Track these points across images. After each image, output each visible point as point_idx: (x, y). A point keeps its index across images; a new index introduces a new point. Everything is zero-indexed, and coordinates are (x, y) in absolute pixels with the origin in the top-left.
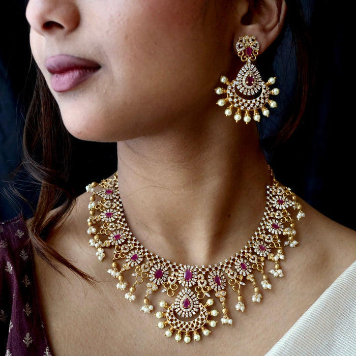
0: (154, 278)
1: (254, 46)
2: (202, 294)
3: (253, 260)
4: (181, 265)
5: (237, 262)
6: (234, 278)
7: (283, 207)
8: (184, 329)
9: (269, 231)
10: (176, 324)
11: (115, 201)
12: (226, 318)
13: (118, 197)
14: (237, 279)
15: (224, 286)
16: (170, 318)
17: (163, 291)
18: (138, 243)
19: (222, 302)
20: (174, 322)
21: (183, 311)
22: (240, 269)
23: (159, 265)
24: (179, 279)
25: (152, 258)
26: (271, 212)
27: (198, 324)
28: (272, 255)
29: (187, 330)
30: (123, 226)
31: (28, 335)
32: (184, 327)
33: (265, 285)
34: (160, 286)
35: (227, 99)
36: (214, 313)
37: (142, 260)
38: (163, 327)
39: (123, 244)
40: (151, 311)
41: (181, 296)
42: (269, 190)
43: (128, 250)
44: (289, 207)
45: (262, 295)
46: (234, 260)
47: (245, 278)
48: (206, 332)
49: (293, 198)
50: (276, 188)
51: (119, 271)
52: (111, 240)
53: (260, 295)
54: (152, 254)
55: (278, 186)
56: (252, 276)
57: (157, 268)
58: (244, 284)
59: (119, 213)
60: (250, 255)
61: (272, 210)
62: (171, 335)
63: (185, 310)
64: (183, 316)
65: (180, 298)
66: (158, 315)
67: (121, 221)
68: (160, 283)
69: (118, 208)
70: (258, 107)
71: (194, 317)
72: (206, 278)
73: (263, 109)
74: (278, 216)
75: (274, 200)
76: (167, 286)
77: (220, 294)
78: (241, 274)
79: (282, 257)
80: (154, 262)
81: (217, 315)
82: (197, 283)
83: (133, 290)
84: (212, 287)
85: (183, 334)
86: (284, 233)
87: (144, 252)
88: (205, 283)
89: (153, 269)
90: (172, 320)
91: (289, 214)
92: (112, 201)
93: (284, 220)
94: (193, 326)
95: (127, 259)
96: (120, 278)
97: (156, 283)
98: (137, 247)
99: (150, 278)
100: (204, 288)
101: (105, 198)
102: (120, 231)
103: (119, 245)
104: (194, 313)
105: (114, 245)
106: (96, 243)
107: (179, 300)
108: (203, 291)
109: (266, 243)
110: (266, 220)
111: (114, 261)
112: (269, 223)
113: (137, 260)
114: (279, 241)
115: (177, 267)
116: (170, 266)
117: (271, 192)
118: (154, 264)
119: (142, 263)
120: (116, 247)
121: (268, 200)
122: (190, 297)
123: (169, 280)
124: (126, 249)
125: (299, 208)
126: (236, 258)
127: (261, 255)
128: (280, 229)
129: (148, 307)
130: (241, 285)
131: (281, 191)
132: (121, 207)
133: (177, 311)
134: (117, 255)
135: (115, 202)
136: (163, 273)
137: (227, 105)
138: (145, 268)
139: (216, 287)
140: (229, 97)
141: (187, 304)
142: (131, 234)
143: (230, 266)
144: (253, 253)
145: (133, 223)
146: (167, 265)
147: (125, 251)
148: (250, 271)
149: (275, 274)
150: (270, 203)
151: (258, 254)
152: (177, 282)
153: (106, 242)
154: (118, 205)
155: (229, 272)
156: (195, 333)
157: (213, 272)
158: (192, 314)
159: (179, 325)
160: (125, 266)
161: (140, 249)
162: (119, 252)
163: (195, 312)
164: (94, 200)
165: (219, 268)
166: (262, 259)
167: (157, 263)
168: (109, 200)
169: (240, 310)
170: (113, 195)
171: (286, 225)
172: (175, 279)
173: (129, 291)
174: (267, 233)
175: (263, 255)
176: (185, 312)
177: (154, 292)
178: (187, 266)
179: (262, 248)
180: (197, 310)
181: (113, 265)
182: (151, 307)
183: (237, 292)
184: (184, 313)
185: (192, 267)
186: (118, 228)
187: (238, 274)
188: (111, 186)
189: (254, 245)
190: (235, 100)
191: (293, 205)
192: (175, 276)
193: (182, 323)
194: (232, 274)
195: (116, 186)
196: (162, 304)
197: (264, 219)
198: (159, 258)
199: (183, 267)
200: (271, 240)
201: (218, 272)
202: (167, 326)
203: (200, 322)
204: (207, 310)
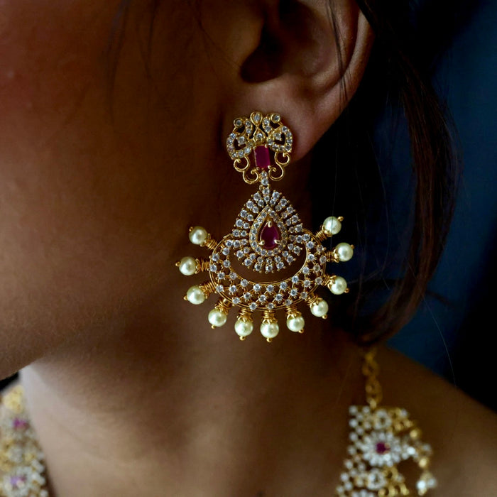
1: (277, 142)
35: (210, 285)
42: (354, 417)
49: (413, 435)
70: (296, 299)
74: (373, 482)
75: (366, 444)
110: (346, 493)
117: (360, 423)
150: (357, 450)
190: (233, 289)
197: (340, 490)
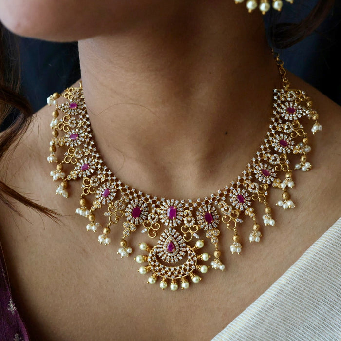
0: (131, 217)
2: (189, 235)
3: (254, 189)
4: (163, 199)
5: (232, 193)
6: (229, 214)
7: (294, 117)
8: (169, 276)
9: (276, 149)
10: (160, 270)
11: (81, 117)
12: (218, 262)
13: (84, 112)
14: (232, 214)
15: (217, 224)
16: (153, 263)
17: (143, 232)
18: (109, 173)
19: (214, 244)
20: (157, 268)
21: (167, 256)
22: (236, 202)
23: (136, 200)
24: (161, 217)
25: (128, 192)
26: (278, 124)
27: (185, 270)
28: (278, 180)
29: (173, 277)
30: (91, 151)
33: (268, 221)
34: (139, 226)
36: (204, 257)
37: (115, 195)
38: (145, 273)
39: (92, 175)
40: (130, 255)
41: (164, 238)
42: (276, 94)
43: (98, 183)
44: (302, 117)
45: (262, 233)
46: (229, 191)
47: (242, 213)
48: (195, 279)
49: (308, 104)
51: (89, 210)
52: (78, 171)
53: (259, 233)
54: (127, 188)
55: (288, 88)
56: (251, 210)
57: (133, 205)
58: (241, 221)
59: (86, 134)
60: (249, 182)
61: (280, 121)
62: (155, 282)
63: (169, 254)
64: (167, 261)
65: (164, 240)
66: (138, 259)
67: (88, 144)
68: (139, 223)
69: (85, 127)
72: (194, 215)
74: (287, 129)
75: (282, 109)
77: (212, 234)
78: (237, 208)
79: (290, 185)
80: (130, 197)
81: (208, 259)
82: (183, 221)
83: (107, 232)
84: (201, 227)
85: (168, 282)
86: (294, 152)
87: (117, 186)
88: (193, 221)
89: (129, 206)
90: (154, 266)
91: (301, 127)
92: (77, 117)
93: (295, 134)
94: (179, 272)
95: (97, 194)
96: (90, 218)
98: (109, 178)
99: (126, 217)
100: (192, 228)
101: (69, 113)
102: (88, 159)
103: (87, 176)
104: (181, 258)
105: (82, 177)
107: (162, 243)
108: (191, 231)
109: (271, 165)
110: (272, 135)
111: (82, 197)
112: (275, 138)
113: (109, 196)
114: (287, 162)
115: (158, 203)
116: (150, 201)
117: (279, 98)
118: (130, 200)
119: (115, 199)
120: (84, 179)
121: (275, 109)
122: (176, 239)
123: (149, 218)
124: (96, 182)
125: (314, 118)
126: (232, 188)
127: (264, 182)
128: (289, 146)
129: (126, 251)
130: (237, 222)
131: (292, 96)
132: (88, 126)
133: (160, 255)
134: (86, 190)
136: (142, 211)
138: (120, 206)
139: (207, 226)
141: (171, 247)
142: (101, 161)
143: (223, 198)
144: (254, 180)
145: (104, 146)
146: (147, 200)
147: (94, 185)
148: (249, 205)
150: (278, 112)
151: (260, 180)
152: (159, 221)
153: (72, 173)
154: (85, 123)
155: (223, 207)
156: (183, 280)
157: (202, 207)
158: (178, 259)
159: (163, 272)
160: (96, 204)
161: (112, 181)
162: (88, 187)
163: (182, 256)
165: (211, 201)
166: (265, 187)
167: (133, 198)
168: (74, 116)
169: (236, 253)
170: (78, 110)
171: (297, 140)
172: (157, 217)
173: (103, 233)
174: (273, 152)
175: (266, 181)
176: (170, 257)
177: (133, 233)
178: (170, 200)
179: (265, 173)
180: (183, 254)
181: (82, 202)
182: (129, 250)
183: (232, 231)
184: (168, 257)
185: (177, 202)
186: (86, 154)
187: (234, 208)
188: (76, 97)
189: (256, 169)
191: (307, 114)
192: (156, 213)
193: (167, 269)
194: (226, 209)
195: (82, 97)
196: (142, 247)
197: (269, 134)
198: (135, 192)
199: (165, 202)
200: (278, 162)
201: (209, 206)
202: (149, 272)
203: (188, 268)
204: (196, 255)
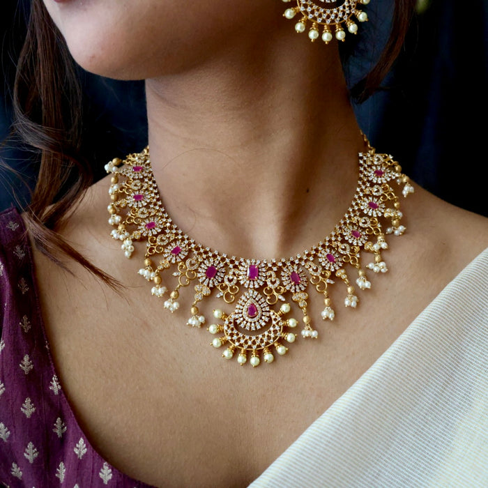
0: (204, 278)
2: (273, 297)
3: (344, 250)
4: (242, 260)
5: (321, 253)
6: (318, 274)
7: (383, 180)
8: (250, 347)
9: (365, 212)
10: (239, 340)
11: (146, 180)
12: (309, 329)
13: (150, 175)
14: (321, 275)
15: (305, 287)
16: (230, 332)
17: (218, 296)
18: (180, 232)
19: (302, 308)
20: (235, 337)
21: (247, 322)
22: (326, 262)
23: (211, 260)
24: (241, 278)
25: (202, 251)
26: (366, 187)
27: (269, 337)
28: (370, 244)
29: (254, 347)
30: (158, 211)
31: (26, 358)
32: (250, 343)
33: (362, 283)
34: (213, 289)
36: (291, 323)
37: (186, 254)
38: (219, 345)
39: (159, 234)
40: (202, 325)
41: (243, 301)
42: (362, 158)
43: (167, 241)
44: (392, 180)
46: (317, 250)
47: (333, 274)
48: (281, 350)
49: (397, 168)
50: (372, 156)
51: (154, 271)
52: (142, 230)
53: (356, 297)
54: (200, 246)
55: (375, 152)
56: (343, 271)
57: (208, 264)
58: (332, 282)
59: (153, 195)
60: (339, 244)
61: (368, 185)
62: (231, 355)
63: (250, 320)
64: (248, 328)
65: (243, 304)
66: (212, 329)
68: (214, 286)
69: (151, 189)
70: (341, 19)
71: (263, 329)
72: (278, 274)
73: (348, 23)
74: (376, 192)
75: (369, 172)
76: (224, 288)
77: (299, 297)
78: (327, 269)
79: (384, 245)
80: (204, 256)
81: (295, 325)
82: (265, 282)
83: (175, 296)
84: (288, 288)
85: (248, 354)
86: (386, 215)
87: (189, 244)
88: (278, 282)
89: (203, 266)
90: (232, 335)
91: (391, 189)
92: (142, 180)
93: (385, 197)
94: (262, 341)
95: (165, 253)
96: (156, 280)
97: (208, 286)
98: (180, 237)
99: (199, 278)
100: (276, 289)
101: (132, 177)
102: (154, 219)
103: (153, 235)
104: (263, 324)
105: (147, 237)
106: (120, 234)
107: (241, 307)
108: (275, 293)
109: (361, 228)
110: (360, 197)
111: (147, 257)
112: (364, 201)
113: (180, 255)
114: (379, 226)
115: (237, 263)
116: (228, 261)
117: (365, 162)
118: (204, 259)
119: (187, 258)
120: (149, 239)
121: (361, 172)
122: (258, 302)
123: (226, 280)
124: (163, 241)
125: (405, 180)
126: (320, 248)
127: (355, 243)
128: (380, 209)
129: (198, 319)
130: (328, 284)
131: (379, 160)
132: (155, 188)
133: (238, 322)
134: (151, 250)
135: (147, 183)
136: (218, 272)
137: (298, 16)
138: (192, 265)
139: (293, 288)
140: (300, 4)
141: (252, 311)
142: (170, 220)
143: (311, 258)
144: (343, 241)
145: (172, 207)
146: (223, 259)
147: (162, 244)
148: (341, 265)
149: (376, 269)
150: (365, 175)
151: (350, 242)
152: (238, 283)
153: (136, 232)
154: (151, 186)
155: (310, 267)
156: (266, 351)
157: (287, 268)
158: (261, 325)
159: (242, 341)
160: (163, 263)
161: (183, 240)
162: (154, 245)
163: (265, 322)
164: (117, 181)
165: (297, 262)
166: (357, 249)
167: (208, 258)
168: (138, 179)
169: (327, 319)
170: (144, 173)
171: (389, 204)
172: (235, 278)
173: (170, 297)
174: (362, 215)
175: (357, 243)
176: (251, 323)
177: (206, 298)
178: (251, 260)
179: (355, 234)
180: (267, 320)
181: (147, 262)
182: (201, 319)
183: (323, 293)
184: (249, 324)
185: (258, 262)
186: (152, 214)
187: (324, 268)
188: (140, 162)
189: (345, 231)
190: (309, 9)
191: (397, 178)
192: (234, 274)
193: (247, 337)
194: (315, 268)
195: (148, 162)
196: (217, 314)
197: (356, 197)
198: (210, 250)
199: (245, 262)
200: (369, 225)
201: (296, 267)
202: (225, 344)
203: (272, 335)
204: (282, 319)
